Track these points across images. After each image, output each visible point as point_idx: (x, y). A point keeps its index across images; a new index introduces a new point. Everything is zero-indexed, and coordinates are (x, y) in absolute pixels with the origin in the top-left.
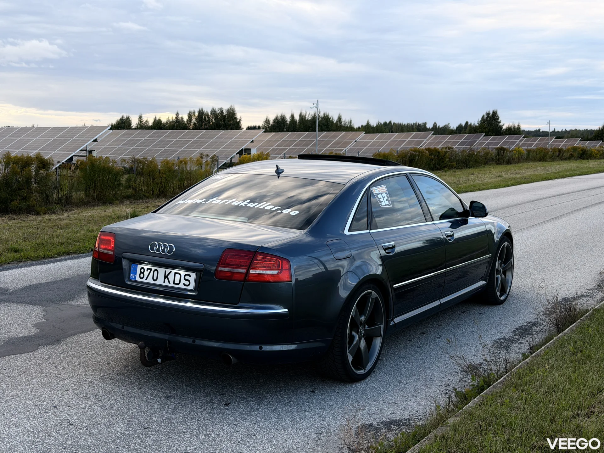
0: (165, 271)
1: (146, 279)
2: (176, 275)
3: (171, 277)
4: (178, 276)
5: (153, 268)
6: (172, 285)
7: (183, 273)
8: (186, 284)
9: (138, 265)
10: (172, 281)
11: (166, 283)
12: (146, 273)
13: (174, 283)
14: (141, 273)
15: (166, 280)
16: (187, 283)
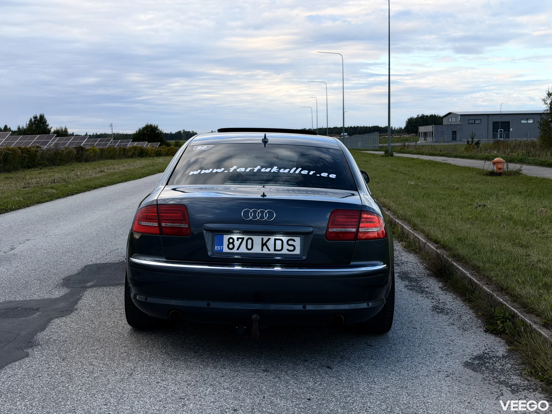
0: (262, 239)
1: (238, 249)
2: (277, 241)
3: (271, 244)
4: (279, 243)
5: (246, 237)
6: (272, 251)
7: (285, 239)
8: (290, 249)
9: (224, 236)
10: (271, 247)
11: (265, 251)
12: (237, 244)
13: (275, 250)
14: (229, 243)
15: (265, 247)
16: (292, 248)
